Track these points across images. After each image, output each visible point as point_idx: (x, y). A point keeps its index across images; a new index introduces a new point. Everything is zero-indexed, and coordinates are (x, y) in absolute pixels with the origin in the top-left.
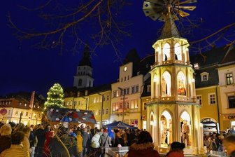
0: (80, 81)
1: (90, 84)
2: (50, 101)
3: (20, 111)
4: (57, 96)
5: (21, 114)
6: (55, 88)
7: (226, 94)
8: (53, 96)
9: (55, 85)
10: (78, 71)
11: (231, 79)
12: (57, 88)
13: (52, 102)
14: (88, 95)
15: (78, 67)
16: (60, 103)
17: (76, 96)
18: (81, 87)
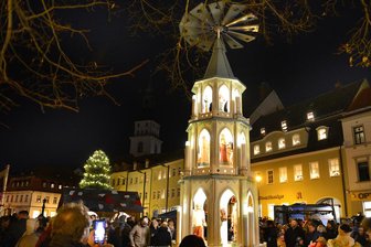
0: (140, 145)
1: (156, 150)
2: (89, 179)
3: (44, 195)
4: (99, 170)
5: (45, 201)
6: (96, 158)
7: (355, 158)
8: (93, 171)
9: (97, 153)
10: (136, 129)
11: (362, 135)
12: (99, 158)
13: (92, 179)
14: (150, 166)
15: (136, 123)
16: (104, 180)
17: (131, 170)
18: (141, 154)
